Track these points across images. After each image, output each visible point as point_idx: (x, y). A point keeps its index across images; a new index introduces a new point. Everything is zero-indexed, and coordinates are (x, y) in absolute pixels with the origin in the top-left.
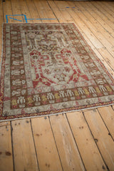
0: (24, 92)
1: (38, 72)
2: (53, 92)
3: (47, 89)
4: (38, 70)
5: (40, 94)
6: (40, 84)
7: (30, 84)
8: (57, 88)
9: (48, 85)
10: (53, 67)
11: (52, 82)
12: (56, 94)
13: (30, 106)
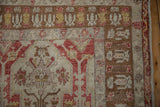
0: (111, 34)
1: (80, 76)
2: (64, 27)
3: (73, 34)
4: (80, 84)
5: (85, 25)
6: (82, 48)
7: (99, 50)
8: (54, 35)
9: (68, 43)
10: (49, 89)
11: (60, 48)
12: (60, 22)
13: (104, 7)
